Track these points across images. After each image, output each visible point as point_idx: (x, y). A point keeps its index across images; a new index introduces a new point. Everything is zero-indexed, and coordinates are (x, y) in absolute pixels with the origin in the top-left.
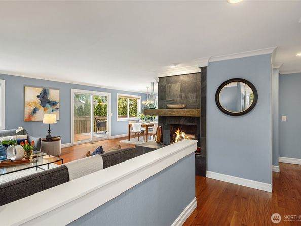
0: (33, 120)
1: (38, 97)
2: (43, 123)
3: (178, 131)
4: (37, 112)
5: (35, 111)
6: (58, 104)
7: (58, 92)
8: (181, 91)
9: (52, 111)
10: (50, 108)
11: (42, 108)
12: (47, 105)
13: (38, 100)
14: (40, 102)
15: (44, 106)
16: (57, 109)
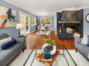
0: (5, 27)
1: (7, 13)
2: (16, 28)
3: (68, 28)
4: (6, 22)
5: (5, 21)
6: (15, 18)
7: (15, 11)
8: (71, 16)
9: (13, 22)
10: (12, 20)
11: (8, 20)
12: (11, 18)
13: (7, 15)
14: (8, 16)
15: (9, 19)
16: (15, 21)
